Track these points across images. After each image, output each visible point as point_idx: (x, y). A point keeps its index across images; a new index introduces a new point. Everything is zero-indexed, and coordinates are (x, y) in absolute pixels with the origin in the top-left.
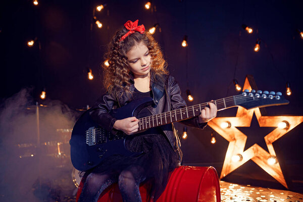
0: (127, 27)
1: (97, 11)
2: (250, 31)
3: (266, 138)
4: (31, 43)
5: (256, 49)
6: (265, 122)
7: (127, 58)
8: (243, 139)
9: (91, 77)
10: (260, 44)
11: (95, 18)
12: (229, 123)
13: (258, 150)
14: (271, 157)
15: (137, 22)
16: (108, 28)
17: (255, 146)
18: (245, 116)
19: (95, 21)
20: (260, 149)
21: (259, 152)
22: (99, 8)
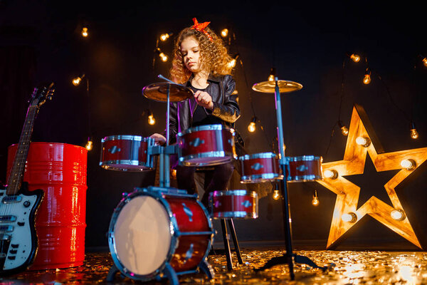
1: (161, 41)
2: (357, 59)
3: (386, 186)
4: (76, 82)
5: (366, 81)
6: (383, 165)
8: (355, 192)
9: (152, 121)
11: (159, 50)
12: (335, 173)
13: (376, 204)
14: (394, 210)
17: (373, 199)
18: (356, 160)
19: (159, 53)
21: (378, 207)
22: (164, 38)
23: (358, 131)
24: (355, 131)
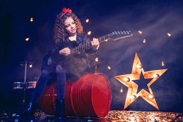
0: (63, 11)
3: (148, 85)
4: (27, 39)
5: (144, 42)
6: (147, 76)
7: (64, 25)
8: (136, 87)
12: (129, 79)
15: (68, 9)
17: (143, 90)
18: (137, 74)
20: (145, 91)
23: (138, 62)
24: (137, 62)
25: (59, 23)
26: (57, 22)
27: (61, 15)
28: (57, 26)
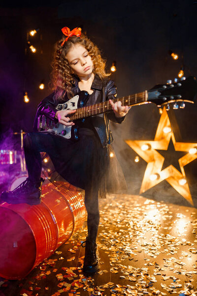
0: (65, 34)
1: (30, 36)
2: (176, 57)
3: (180, 160)
5: (180, 75)
8: (161, 161)
9: (27, 100)
10: (183, 71)
11: (29, 43)
12: (150, 146)
13: (173, 171)
14: (183, 178)
16: (42, 52)
17: (171, 167)
19: (29, 46)
20: (175, 170)
21: (174, 173)
22: (33, 33)
23: (166, 122)
24: (164, 121)
25: (59, 59)
26: (56, 58)
27: (62, 42)
28: (57, 65)
